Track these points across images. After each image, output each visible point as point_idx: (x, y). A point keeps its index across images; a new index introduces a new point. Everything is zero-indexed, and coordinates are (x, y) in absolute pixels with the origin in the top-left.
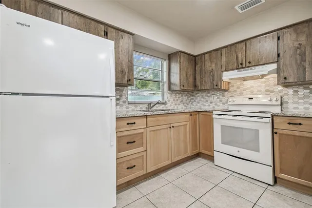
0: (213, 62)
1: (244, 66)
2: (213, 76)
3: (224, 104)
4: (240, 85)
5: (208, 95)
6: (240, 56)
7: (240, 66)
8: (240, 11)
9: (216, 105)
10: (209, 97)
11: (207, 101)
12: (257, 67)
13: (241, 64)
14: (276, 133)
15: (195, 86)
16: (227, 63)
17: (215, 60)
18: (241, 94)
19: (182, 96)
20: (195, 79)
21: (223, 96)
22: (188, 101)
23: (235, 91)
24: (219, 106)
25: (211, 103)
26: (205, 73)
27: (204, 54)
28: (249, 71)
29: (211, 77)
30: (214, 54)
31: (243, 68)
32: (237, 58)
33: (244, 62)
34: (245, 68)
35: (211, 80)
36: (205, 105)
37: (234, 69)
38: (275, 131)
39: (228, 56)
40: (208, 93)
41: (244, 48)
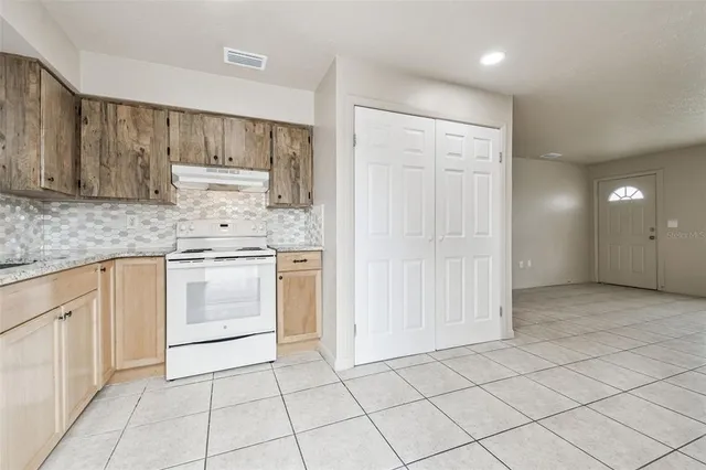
0: (145, 132)
1: (220, 163)
2: (146, 168)
3: (161, 236)
4: (201, 197)
5: (114, 213)
6: (211, 140)
7: (213, 161)
8: (226, 60)
9: (139, 239)
10: (114, 217)
11: (107, 229)
12: (241, 171)
13: (216, 158)
14: (281, 278)
15: (78, 184)
16: (185, 147)
17: (150, 129)
18: (203, 217)
19: (13, 211)
20: (77, 163)
21: (161, 218)
22: (31, 229)
23: (190, 209)
24: (148, 241)
25: (123, 234)
26: (118, 155)
27: (117, 103)
28: (229, 175)
29: (139, 168)
30: (148, 116)
31: (217, 166)
32: (206, 143)
33: (220, 156)
34: (221, 166)
35: (140, 177)
36: (99, 242)
37: (200, 165)
38: (279, 275)
39: (186, 133)
40: (112, 208)
41: (220, 128)
